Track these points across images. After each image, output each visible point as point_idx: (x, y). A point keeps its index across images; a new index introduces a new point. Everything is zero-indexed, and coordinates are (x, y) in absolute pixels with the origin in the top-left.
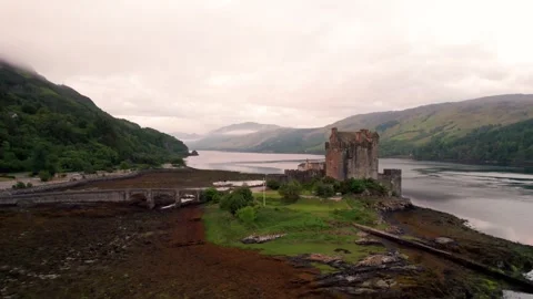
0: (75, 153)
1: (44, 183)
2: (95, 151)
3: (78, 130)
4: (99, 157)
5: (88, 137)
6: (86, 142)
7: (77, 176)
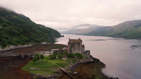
0: (15, 39)
1: (2, 49)
2: (21, 38)
3: (17, 32)
4: (22, 40)
5: (20, 34)
6: (19, 36)
7: (12, 47)
